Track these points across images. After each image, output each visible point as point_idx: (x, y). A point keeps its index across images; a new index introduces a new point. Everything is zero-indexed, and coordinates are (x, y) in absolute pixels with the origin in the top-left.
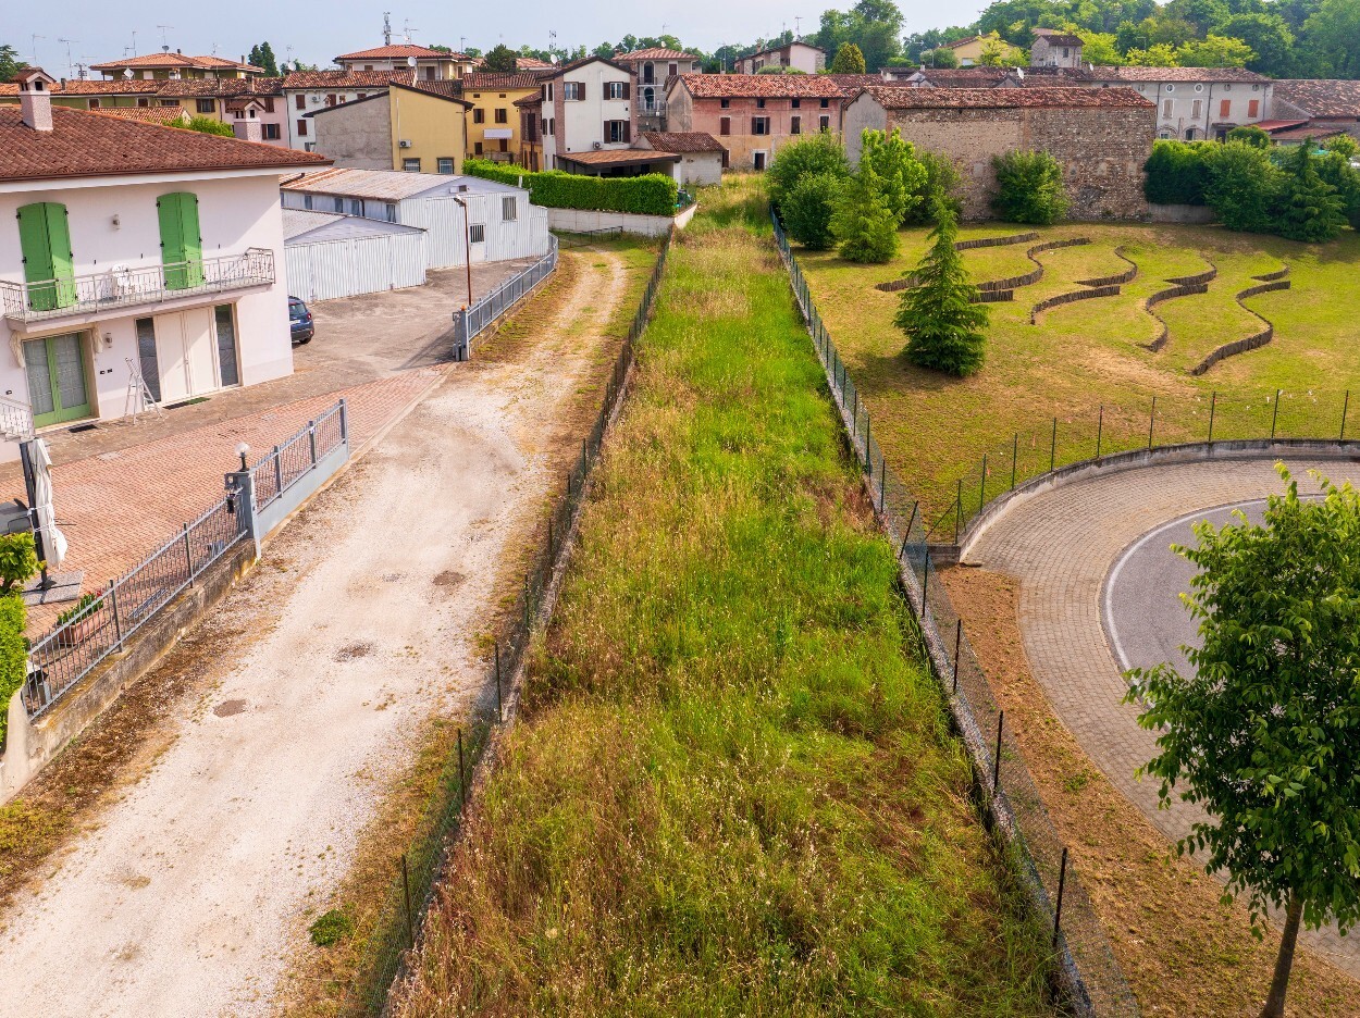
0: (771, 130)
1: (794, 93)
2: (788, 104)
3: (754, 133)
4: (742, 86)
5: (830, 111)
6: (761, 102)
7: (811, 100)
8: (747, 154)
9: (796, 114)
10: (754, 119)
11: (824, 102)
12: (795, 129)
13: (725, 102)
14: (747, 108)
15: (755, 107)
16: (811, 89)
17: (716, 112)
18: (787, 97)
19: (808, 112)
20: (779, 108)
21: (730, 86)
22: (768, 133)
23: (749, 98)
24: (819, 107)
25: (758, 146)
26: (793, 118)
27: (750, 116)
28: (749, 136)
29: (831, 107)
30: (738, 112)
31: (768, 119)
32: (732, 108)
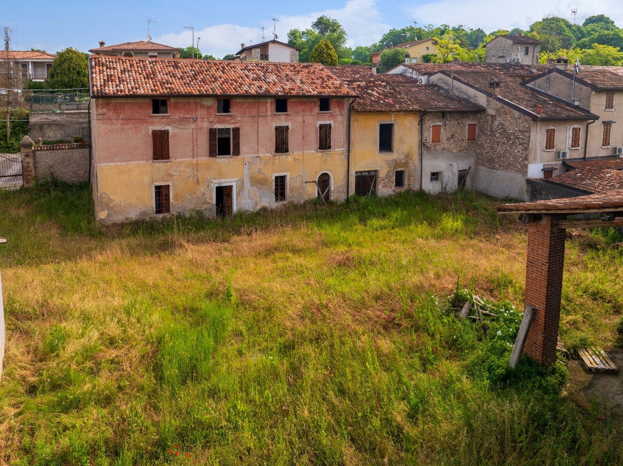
0: (243, 148)
1: (277, 90)
2: (269, 107)
3: (212, 154)
4: (195, 76)
5: (333, 116)
6: (225, 103)
7: (304, 99)
8: (202, 189)
9: (282, 120)
10: (212, 132)
11: (325, 103)
12: (282, 146)
13: (159, 104)
14: (200, 113)
15: (214, 111)
16: (302, 82)
17: (142, 121)
18: (266, 96)
19: (299, 119)
20: (254, 112)
21: (174, 76)
22: (237, 152)
23: (201, 96)
24: (317, 110)
25: (221, 175)
26: (277, 129)
27: (206, 125)
28: (204, 159)
29: (335, 110)
30: (183, 121)
31: (237, 131)
32: (173, 114)
